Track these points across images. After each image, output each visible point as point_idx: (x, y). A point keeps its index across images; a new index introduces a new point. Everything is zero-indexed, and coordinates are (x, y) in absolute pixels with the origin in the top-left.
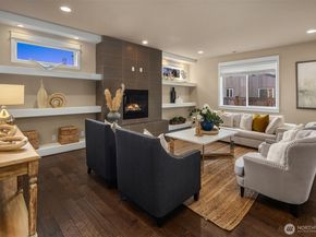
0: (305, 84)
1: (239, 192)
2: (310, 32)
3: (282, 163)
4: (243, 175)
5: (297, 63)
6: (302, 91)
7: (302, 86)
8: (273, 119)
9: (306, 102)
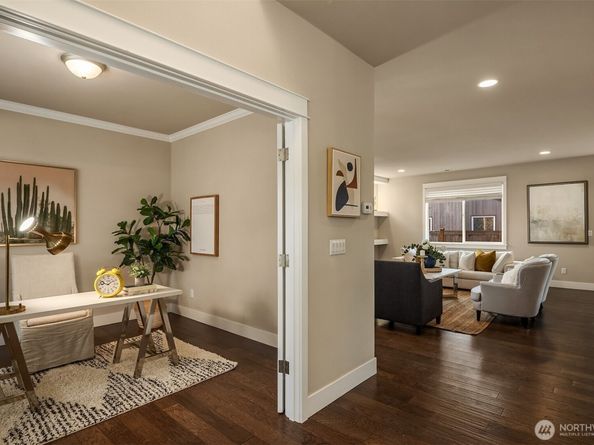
0: (539, 212)
1: (476, 316)
2: (542, 153)
3: (515, 284)
4: (480, 300)
5: (528, 186)
6: (535, 222)
7: (535, 215)
8: (501, 256)
9: (540, 234)
